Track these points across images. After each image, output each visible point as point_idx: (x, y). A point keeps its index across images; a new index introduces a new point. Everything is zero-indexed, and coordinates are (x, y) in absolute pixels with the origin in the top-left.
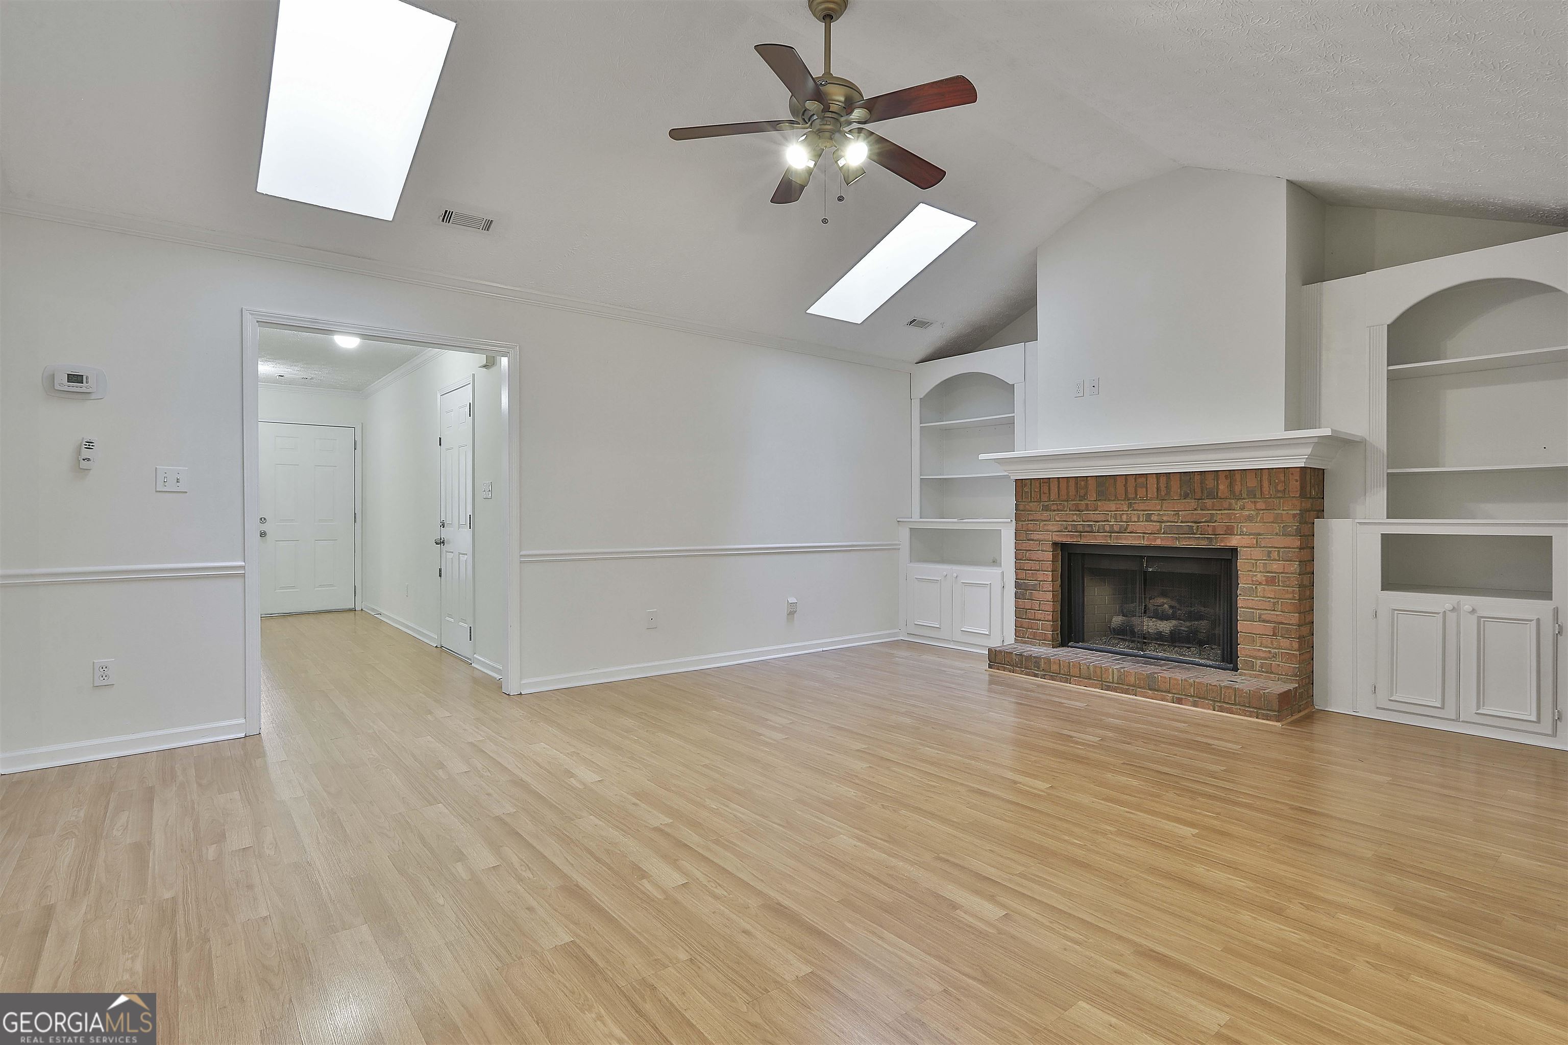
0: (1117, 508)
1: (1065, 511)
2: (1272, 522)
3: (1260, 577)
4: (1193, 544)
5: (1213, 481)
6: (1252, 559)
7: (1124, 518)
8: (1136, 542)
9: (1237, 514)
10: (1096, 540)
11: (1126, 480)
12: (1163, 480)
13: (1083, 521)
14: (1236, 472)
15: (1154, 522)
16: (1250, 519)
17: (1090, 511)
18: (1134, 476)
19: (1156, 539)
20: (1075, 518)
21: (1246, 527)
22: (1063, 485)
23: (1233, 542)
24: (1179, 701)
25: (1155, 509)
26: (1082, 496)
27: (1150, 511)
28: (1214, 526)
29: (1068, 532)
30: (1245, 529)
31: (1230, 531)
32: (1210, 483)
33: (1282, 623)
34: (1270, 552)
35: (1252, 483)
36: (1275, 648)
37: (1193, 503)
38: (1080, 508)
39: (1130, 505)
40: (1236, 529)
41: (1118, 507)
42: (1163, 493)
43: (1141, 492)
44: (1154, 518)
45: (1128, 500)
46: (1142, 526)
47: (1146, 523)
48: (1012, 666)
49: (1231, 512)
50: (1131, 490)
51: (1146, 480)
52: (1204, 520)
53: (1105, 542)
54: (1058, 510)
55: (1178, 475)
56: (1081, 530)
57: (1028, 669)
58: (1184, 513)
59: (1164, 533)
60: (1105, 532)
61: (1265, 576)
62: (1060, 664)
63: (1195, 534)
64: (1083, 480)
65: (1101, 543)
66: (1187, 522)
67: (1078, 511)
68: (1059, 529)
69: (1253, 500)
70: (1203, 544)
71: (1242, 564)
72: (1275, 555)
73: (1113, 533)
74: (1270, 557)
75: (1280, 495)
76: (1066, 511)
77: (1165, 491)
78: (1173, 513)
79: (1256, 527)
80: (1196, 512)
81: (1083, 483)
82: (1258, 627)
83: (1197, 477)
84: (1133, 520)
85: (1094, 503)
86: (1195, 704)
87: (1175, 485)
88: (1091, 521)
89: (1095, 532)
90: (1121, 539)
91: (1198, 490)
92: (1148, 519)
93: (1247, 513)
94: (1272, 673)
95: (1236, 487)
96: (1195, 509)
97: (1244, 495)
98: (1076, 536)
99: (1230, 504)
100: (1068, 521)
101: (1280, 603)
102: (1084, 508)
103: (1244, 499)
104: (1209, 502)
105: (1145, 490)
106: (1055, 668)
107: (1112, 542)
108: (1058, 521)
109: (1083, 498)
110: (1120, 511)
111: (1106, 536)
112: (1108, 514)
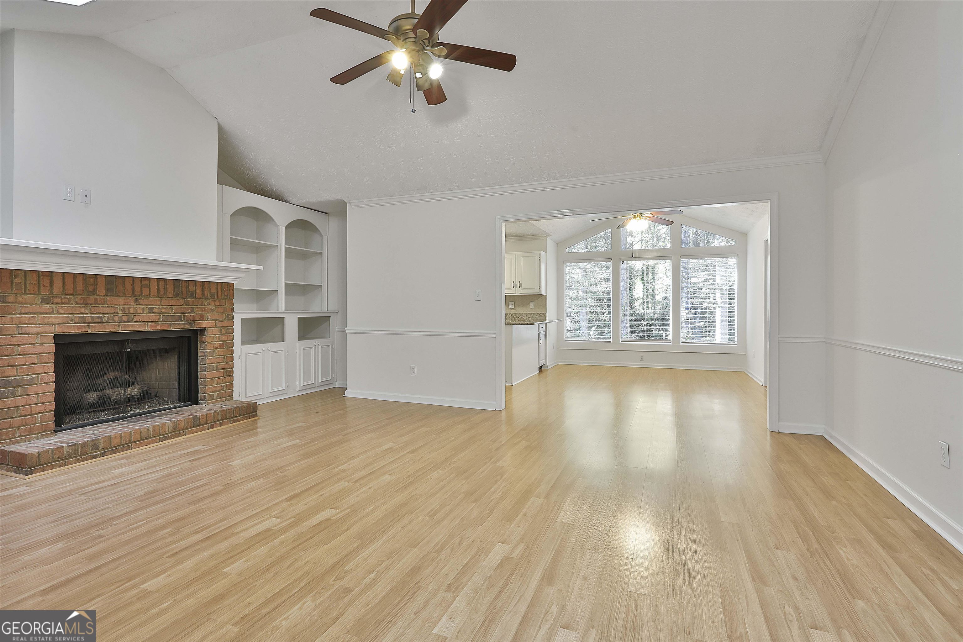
0: (126, 303)
1: (70, 304)
2: (222, 313)
3: (217, 344)
4: (181, 327)
5: (193, 287)
6: (213, 334)
7: (132, 310)
8: (142, 329)
9: (205, 308)
10: (105, 329)
11: (133, 280)
12: (162, 284)
13: (91, 313)
14: (205, 282)
15: (155, 313)
16: (212, 311)
17: (99, 304)
18: (140, 279)
19: (156, 326)
20: (83, 310)
21: (210, 316)
22: (69, 281)
23: (204, 325)
24: (212, 427)
25: (156, 304)
26: (90, 292)
27: (152, 305)
28: (194, 315)
29: (75, 323)
30: (210, 317)
31: (202, 319)
32: (192, 288)
33: (227, 368)
34: (221, 330)
35: (213, 290)
36: (224, 383)
37: (182, 301)
38: (89, 302)
39: (136, 301)
40: (205, 317)
41: (126, 301)
42: (162, 293)
43: (145, 291)
44: (155, 310)
45: (135, 296)
46: (147, 316)
47: (150, 314)
48: (61, 460)
49: (202, 307)
50: (137, 289)
51: (150, 282)
52: (188, 312)
53: (114, 330)
54: (62, 303)
55: (172, 281)
56: (90, 321)
57: (86, 455)
58: (175, 307)
59: (161, 322)
60: (114, 322)
61: (219, 343)
62: (121, 438)
63: (182, 321)
64: (92, 278)
65: (110, 331)
66: (177, 313)
67: (87, 304)
68: (65, 321)
69: (213, 300)
70: (187, 327)
71: (207, 336)
72: (223, 331)
73: (122, 322)
74: (221, 332)
75: (226, 298)
76: (72, 304)
77: (163, 292)
78: (168, 307)
79: (215, 315)
80: (182, 306)
81: (92, 280)
82: (216, 373)
83: (184, 284)
84: (139, 312)
85: (104, 297)
86: (221, 425)
87: (170, 287)
88: (100, 313)
89: (104, 323)
90: (129, 327)
91: (184, 292)
92: (151, 311)
93: (211, 307)
94: (223, 397)
95: (206, 292)
96: (183, 305)
97: (209, 297)
98: (85, 327)
99: (202, 302)
100: (74, 314)
101: (226, 357)
102: (92, 302)
103: (209, 299)
104: (190, 300)
105: (148, 290)
106: (114, 442)
107: (119, 330)
108: (62, 314)
109: (93, 292)
110: (128, 305)
111: (116, 325)
112: (117, 307)
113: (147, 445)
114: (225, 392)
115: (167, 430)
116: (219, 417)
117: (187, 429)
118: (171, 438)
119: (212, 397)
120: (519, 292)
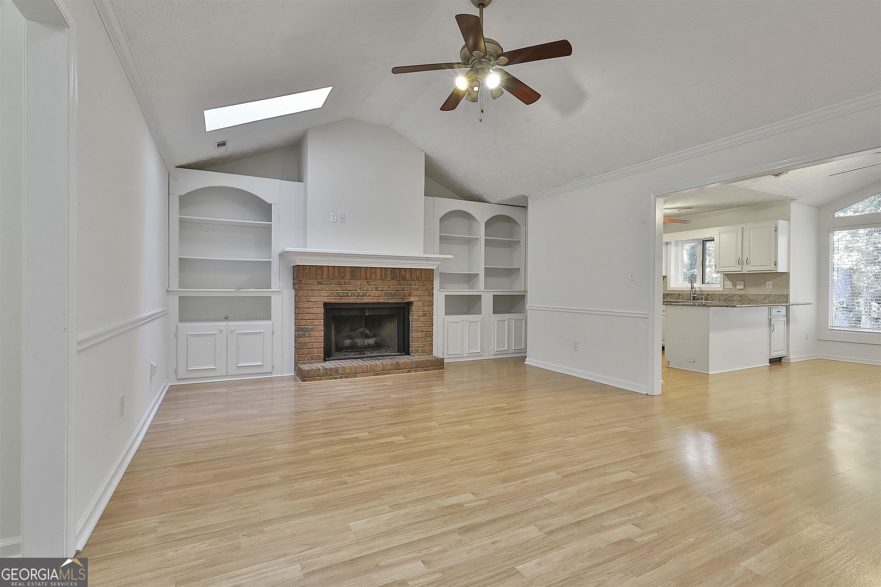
0: (361, 284)
1: (332, 285)
2: (425, 291)
3: (421, 314)
4: (395, 301)
5: (404, 273)
6: (418, 306)
7: (365, 289)
8: (371, 301)
9: (413, 287)
10: (350, 300)
11: (366, 269)
12: (383, 270)
13: (342, 290)
14: (413, 269)
15: (379, 291)
16: (417, 289)
17: (347, 285)
18: (370, 268)
19: (380, 299)
20: (338, 288)
21: (415, 293)
22: (331, 270)
23: (412, 299)
24: (409, 371)
25: (380, 284)
26: (342, 277)
27: (377, 285)
28: (404, 292)
29: (334, 296)
30: (416, 294)
31: (410, 295)
32: (403, 273)
33: (428, 332)
34: (424, 303)
35: (418, 274)
36: (426, 342)
37: (396, 282)
38: (341, 283)
39: (368, 282)
40: (412, 294)
41: (362, 283)
42: (383, 277)
43: (373, 276)
44: (379, 289)
45: (367, 280)
46: (374, 293)
47: (376, 291)
48: (319, 377)
49: (410, 286)
50: (368, 275)
51: (376, 270)
52: (400, 290)
53: (355, 301)
54: (328, 284)
55: (390, 269)
56: (342, 295)
57: (331, 376)
58: (392, 286)
59: (383, 296)
60: (355, 296)
61: (422, 313)
62: (351, 369)
63: (396, 296)
64: (343, 268)
65: (353, 302)
66: (393, 291)
67: (340, 285)
68: (329, 295)
69: (419, 281)
70: (400, 301)
71: (414, 308)
72: (426, 304)
73: (359, 296)
74: (424, 305)
75: (428, 280)
76: (333, 285)
77: (384, 276)
78: (388, 286)
79: (419, 293)
80: (397, 286)
81: (343, 270)
82: (420, 334)
83: (398, 270)
84: (369, 290)
85: (349, 281)
86: (416, 371)
87: (389, 273)
88: (347, 290)
89: (349, 296)
90: (363, 300)
91: (398, 276)
92: (377, 289)
93: (417, 287)
94: (425, 352)
95: (413, 276)
96: (397, 285)
97: (415, 280)
98: (339, 298)
99: (411, 283)
100: (334, 291)
101: (427, 323)
102: (343, 283)
103: (415, 281)
104: (402, 282)
105: (375, 275)
106: (347, 371)
107: (358, 301)
108: (327, 290)
109: (343, 278)
110: (363, 285)
111: (356, 298)
112: (357, 287)
113: (366, 377)
114: (427, 348)
115: (378, 369)
116: (414, 365)
117: (392, 370)
118: (381, 374)
119: (417, 351)
120: (746, 269)
